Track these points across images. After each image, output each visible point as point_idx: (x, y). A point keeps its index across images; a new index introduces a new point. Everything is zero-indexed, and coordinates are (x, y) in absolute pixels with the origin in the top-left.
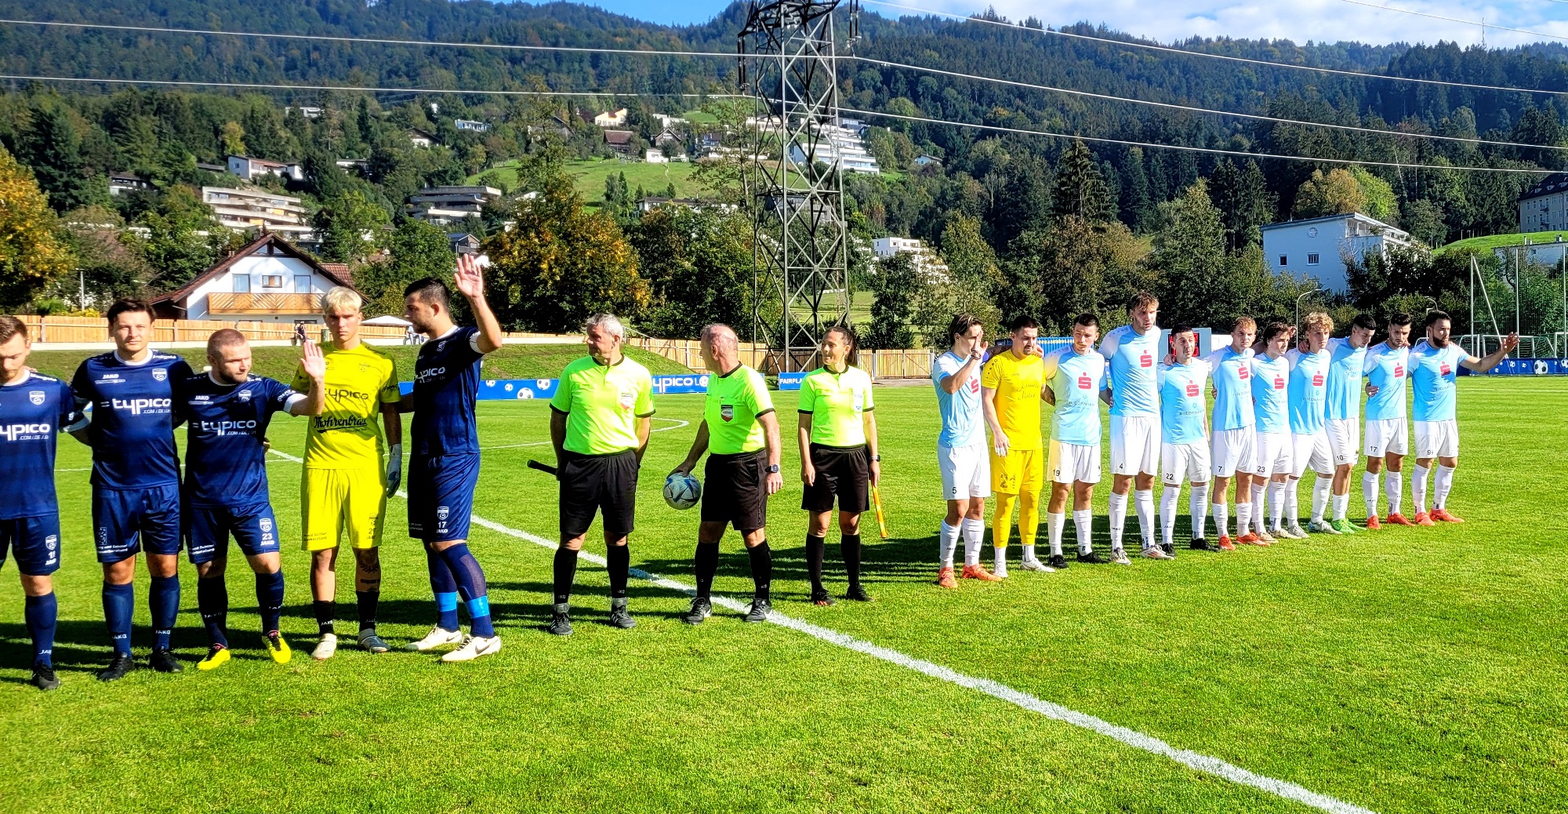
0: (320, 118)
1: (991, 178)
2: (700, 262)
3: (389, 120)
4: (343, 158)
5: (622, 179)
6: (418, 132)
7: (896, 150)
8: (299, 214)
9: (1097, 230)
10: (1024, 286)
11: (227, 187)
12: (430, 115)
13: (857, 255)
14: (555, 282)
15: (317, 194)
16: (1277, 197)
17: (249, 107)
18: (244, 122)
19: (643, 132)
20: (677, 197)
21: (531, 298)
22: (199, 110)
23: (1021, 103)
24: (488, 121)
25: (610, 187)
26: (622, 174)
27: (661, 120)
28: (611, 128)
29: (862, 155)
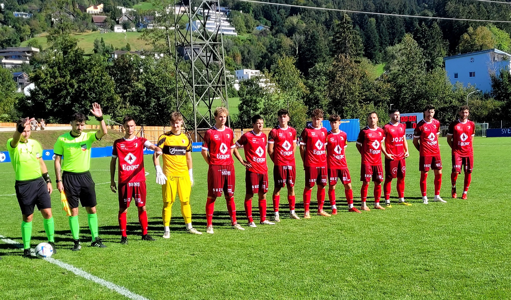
1: (297, 36)
2: (147, 84)
5: (102, 41)
7: (246, 23)
9: (356, 62)
10: (318, 93)
19: (112, 16)
20: (132, 50)
24: (31, 12)
25: (97, 46)
26: (102, 39)
27: (121, 9)
28: (95, 14)
29: (228, 26)
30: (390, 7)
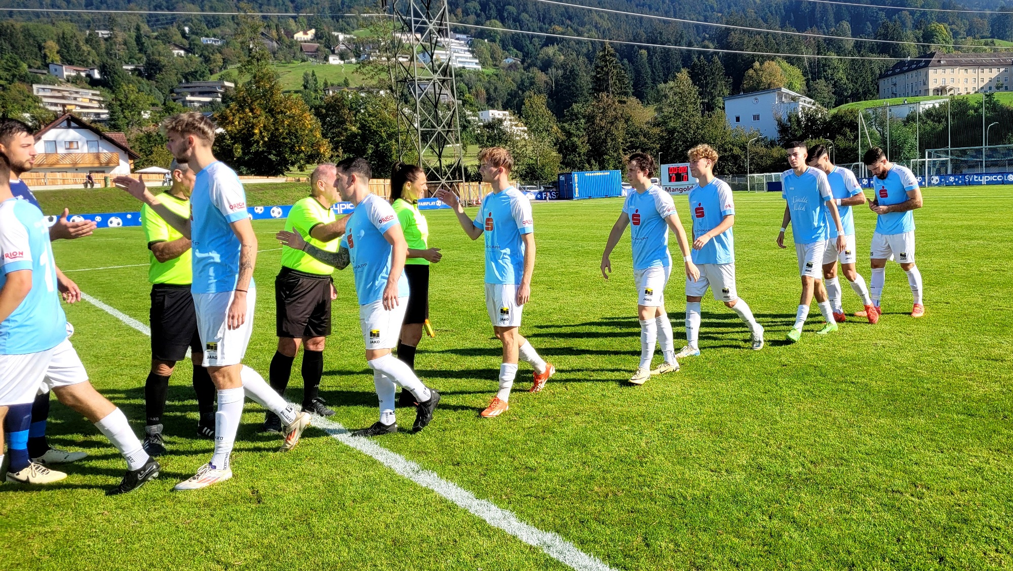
0: (110, 38)
1: (552, 71)
2: (363, 127)
3: (156, 38)
4: (127, 64)
5: (313, 75)
6: (176, 46)
7: (492, 54)
8: (99, 101)
9: (620, 102)
10: (576, 139)
11: (50, 84)
12: (184, 35)
13: (469, 122)
14: (265, 142)
15: (111, 88)
16: (731, 80)
17: (60, 31)
18: (58, 41)
19: (326, 44)
20: (351, 86)
21: (249, 153)
22: (27, 33)
23: (570, 23)
24: (223, 38)
25: (306, 81)
26: (313, 72)
27: (338, 36)
28: (305, 42)
29: (470, 58)
30: (665, 37)
